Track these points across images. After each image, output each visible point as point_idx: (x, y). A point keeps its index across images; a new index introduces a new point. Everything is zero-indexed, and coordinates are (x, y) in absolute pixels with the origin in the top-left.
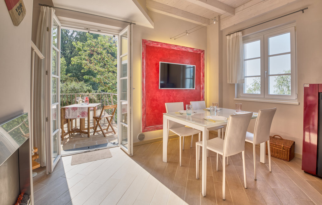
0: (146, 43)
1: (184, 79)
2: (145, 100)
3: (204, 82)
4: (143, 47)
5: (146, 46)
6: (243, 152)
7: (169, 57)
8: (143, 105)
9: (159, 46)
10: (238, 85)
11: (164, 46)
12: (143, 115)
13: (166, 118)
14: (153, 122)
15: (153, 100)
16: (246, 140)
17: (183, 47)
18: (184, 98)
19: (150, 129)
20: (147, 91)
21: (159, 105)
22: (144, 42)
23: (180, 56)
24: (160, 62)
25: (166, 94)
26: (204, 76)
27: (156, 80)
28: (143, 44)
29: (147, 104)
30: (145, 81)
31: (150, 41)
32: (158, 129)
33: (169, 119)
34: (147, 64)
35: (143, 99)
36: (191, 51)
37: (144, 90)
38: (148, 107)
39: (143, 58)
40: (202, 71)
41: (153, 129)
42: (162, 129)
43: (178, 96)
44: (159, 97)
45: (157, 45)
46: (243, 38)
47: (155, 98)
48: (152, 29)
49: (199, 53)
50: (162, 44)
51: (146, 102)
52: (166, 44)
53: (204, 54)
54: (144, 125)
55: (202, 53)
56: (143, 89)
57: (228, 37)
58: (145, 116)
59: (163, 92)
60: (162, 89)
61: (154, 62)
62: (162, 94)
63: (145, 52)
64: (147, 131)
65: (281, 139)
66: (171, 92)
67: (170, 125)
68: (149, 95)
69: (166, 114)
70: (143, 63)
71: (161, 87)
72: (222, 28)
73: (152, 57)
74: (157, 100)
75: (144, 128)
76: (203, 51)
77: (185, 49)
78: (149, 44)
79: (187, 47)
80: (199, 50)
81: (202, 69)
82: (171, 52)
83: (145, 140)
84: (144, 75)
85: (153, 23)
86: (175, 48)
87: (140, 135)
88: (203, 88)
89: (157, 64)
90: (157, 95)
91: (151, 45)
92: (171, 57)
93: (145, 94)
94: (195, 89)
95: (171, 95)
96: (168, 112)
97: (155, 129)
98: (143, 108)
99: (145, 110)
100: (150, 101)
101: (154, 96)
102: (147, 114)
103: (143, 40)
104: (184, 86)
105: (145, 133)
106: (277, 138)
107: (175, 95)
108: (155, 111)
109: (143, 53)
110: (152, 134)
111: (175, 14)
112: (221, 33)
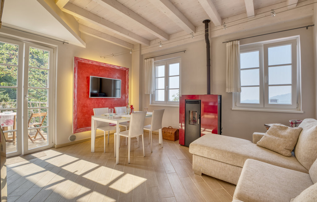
0: (78, 60)
1: (115, 89)
2: (76, 107)
3: (128, 92)
4: (75, 63)
5: (78, 62)
6: (143, 135)
7: (98, 72)
8: (75, 111)
9: (90, 63)
10: (152, 95)
11: (95, 63)
12: (74, 119)
13: (94, 119)
14: (83, 125)
15: (84, 106)
16: (144, 129)
17: (111, 65)
18: (111, 105)
19: (81, 131)
20: (79, 99)
21: (89, 111)
22: (76, 59)
23: (109, 72)
24: (90, 76)
25: (95, 101)
26: (128, 88)
27: (87, 90)
28: (75, 61)
29: (79, 110)
30: (77, 91)
31: (81, 58)
32: (88, 130)
33: (96, 120)
34: (78, 77)
35: (74, 106)
36: (118, 68)
37: (76, 98)
38: (79, 112)
39: (75, 72)
40: (127, 84)
41: (83, 130)
42: (91, 130)
43: (106, 103)
44: (89, 104)
45: (88, 62)
46: (154, 62)
47: (86, 105)
48: (84, 48)
49: (124, 70)
50: (92, 61)
51: (77, 108)
52: (97, 62)
53: (128, 71)
54: (75, 127)
55: (127, 70)
56: (74, 98)
57: (145, 60)
58: (76, 120)
59: (93, 100)
60: (92, 97)
61: (85, 76)
62: (93, 102)
63: (77, 67)
64: (78, 132)
65: (172, 128)
66: (100, 100)
67: (97, 125)
68: (81, 103)
69: (94, 116)
70: (75, 76)
71: (91, 96)
72: (142, 53)
73: (84, 72)
74: (87, 107)
75: (76, 130)
76: (128, 69)
77: (113, 66)
78: (81, 61)
79: (114, 65)
80: (125, 68)
81: (127, 83)
82: (101, 68)
83: (76, 140)
84: (75, 86)
85: (85, 44)
86: (104, 66)
87: (71, 137)
88: (127, 97)
89: (88, 78)
90: (88, 102)
91: (83, 62)
92: (100, 72)
93: (76, 102)
94: (120, 98)
95: (100, 103)
96: (96, 115)
97: (85, 130)
98: (74, 113)
99: (77, 115)
100: (81, 107)
101: (85, 103)
102: (78, 119)
103: (75, 57)
104: (115, 95)
105: (76, 134)
106: (170, 128)
107: (103, 102)
108: (86, 115)
109: (75, 68)
110: (83, 134)
111: (105, 38)
112: (141, 56)
